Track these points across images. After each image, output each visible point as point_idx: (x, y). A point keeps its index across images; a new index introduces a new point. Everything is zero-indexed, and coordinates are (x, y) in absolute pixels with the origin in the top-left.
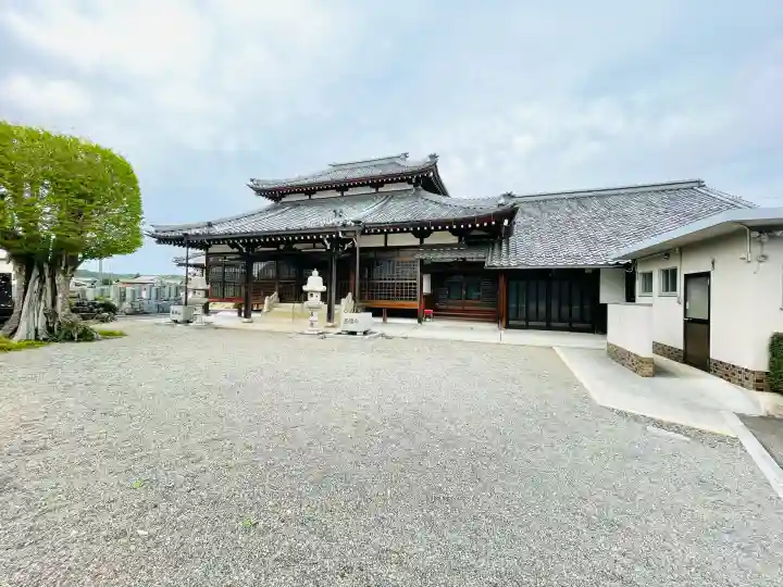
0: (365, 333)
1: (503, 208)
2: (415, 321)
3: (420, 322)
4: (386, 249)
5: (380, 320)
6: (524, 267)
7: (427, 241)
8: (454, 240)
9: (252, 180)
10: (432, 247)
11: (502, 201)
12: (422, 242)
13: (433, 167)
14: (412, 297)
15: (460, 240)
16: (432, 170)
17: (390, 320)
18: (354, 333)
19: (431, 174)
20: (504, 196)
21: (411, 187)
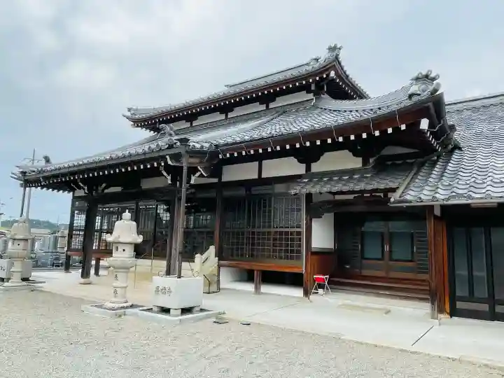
0: (186, 311)
1: (415, 99)
2: (298, 292)
3: (306, 293)
4: (261, 181)
5: (249, 287)
6: (463, 201)
7: (316, 167)
8: (357, 163)
9: (129, 110)
10: (321, 175)
11: (415, 89)
12: (308, 169)
13: (335, 63)
14: (293, 254)
15: (365, 163)
16: (333, 67)
17: (265, 289)
18: (166, 311)
19: (332, 74)
20: (417, 79)
21: (311, 96)
